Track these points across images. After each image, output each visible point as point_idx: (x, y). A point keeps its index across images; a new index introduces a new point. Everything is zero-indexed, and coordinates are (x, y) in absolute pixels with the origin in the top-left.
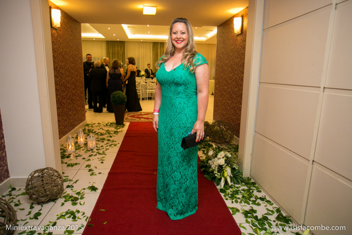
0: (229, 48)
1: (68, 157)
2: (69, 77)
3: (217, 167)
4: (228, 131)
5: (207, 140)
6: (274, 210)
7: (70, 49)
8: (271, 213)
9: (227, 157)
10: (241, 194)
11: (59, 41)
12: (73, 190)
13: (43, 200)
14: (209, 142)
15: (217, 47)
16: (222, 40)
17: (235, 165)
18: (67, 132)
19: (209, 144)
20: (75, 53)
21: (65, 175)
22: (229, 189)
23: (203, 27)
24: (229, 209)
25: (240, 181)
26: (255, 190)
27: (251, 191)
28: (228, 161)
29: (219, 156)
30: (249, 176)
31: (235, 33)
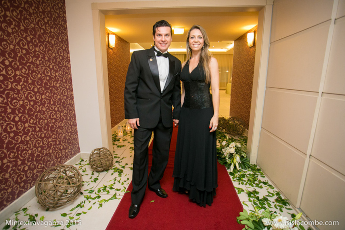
0: (244, 58)
1: (118, 140)
2: (120, 82)
3: (228, 155)
4: (241, 126)
5: (223, 132)
6: (274, 193)
7: (121, 62)
8: (271, 195)
9: (238, 147)
10: (247, 178)
11: (114, 57)
12: (120, 165)
13: (100, 170)
14: (224, 134)
15: (234, 57)
16: (238, 52)
17: (243, 154)
18: (118, 123)
19: (224, 135)
20: (125, 65)
21: (115, 153)
22: (237, 173)
23: (223, 42)
24: (236, 189)
25: (247, 168)
26: (259, 175)
27: (256, 176)
28: (238, 150)
29: (230, 146)
30: (255, 163)
31: (249, 46)
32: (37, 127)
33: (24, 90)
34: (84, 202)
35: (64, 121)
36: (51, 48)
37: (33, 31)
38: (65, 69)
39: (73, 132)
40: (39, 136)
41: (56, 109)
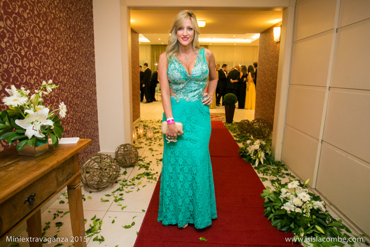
0: (270, 54)
3: (253, 151)
9: (262, 145)
10: (271, 171)
12: (144, 162)
17: (268, 151)
22: (262, 167)
23: (247, 34)
24: (260, 179)
25: (272, 164)
26: (283, 169)
28: (262, 147)
29: (254, 144)
30: (280, 160)
31: (274, 41)
32: (74, 119)
33: (68, 83)
34: (122, 187)
35: (90, 117)
36: (83, 44)
37: (73, 28)
38: (92, 64)
39: (95, 129)
40: (75, 127)
41: (85, 104)
